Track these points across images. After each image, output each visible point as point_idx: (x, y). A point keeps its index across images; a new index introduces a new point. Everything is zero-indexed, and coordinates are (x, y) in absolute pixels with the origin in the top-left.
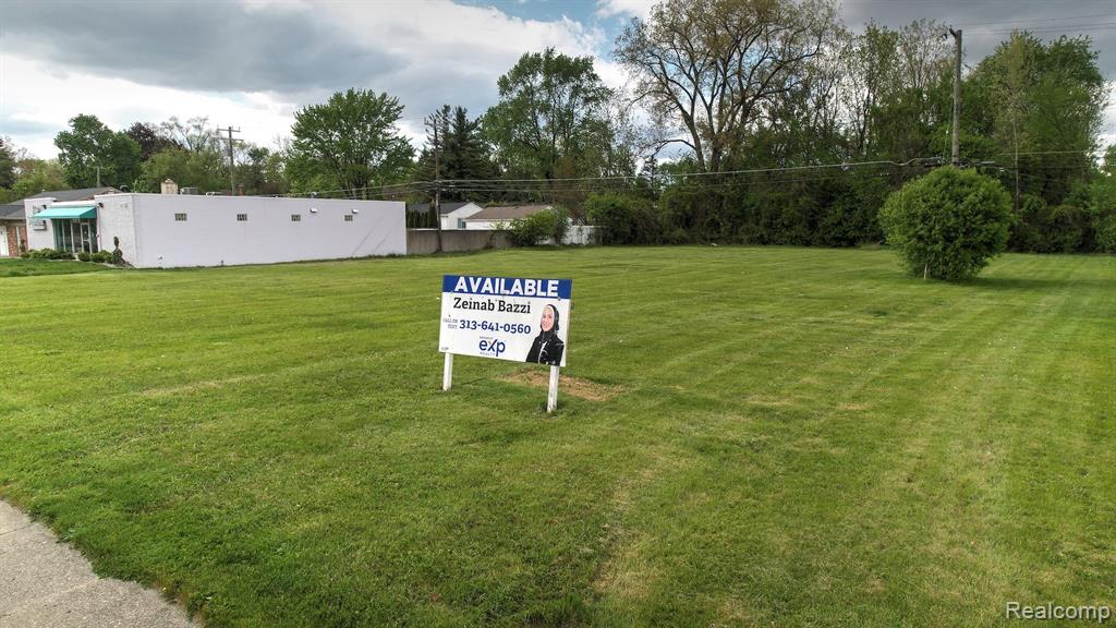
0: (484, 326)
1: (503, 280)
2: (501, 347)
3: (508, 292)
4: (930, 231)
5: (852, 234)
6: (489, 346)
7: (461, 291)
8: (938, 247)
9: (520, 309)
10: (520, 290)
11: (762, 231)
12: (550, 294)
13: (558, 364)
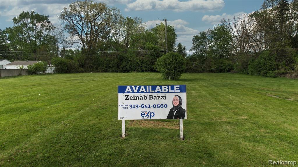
0: (142, 106)
1: (150, 87)
2: (152, 114)
3: (154, 91)
4: (171, 68)
5: (128, 69)
6: (146, 115)
7: (128, 92)
8: (173, 71)
9: (161, 98)
10: (160, 90)
11: (104, 68)
12: (175, 91)
13: (183, 118)
